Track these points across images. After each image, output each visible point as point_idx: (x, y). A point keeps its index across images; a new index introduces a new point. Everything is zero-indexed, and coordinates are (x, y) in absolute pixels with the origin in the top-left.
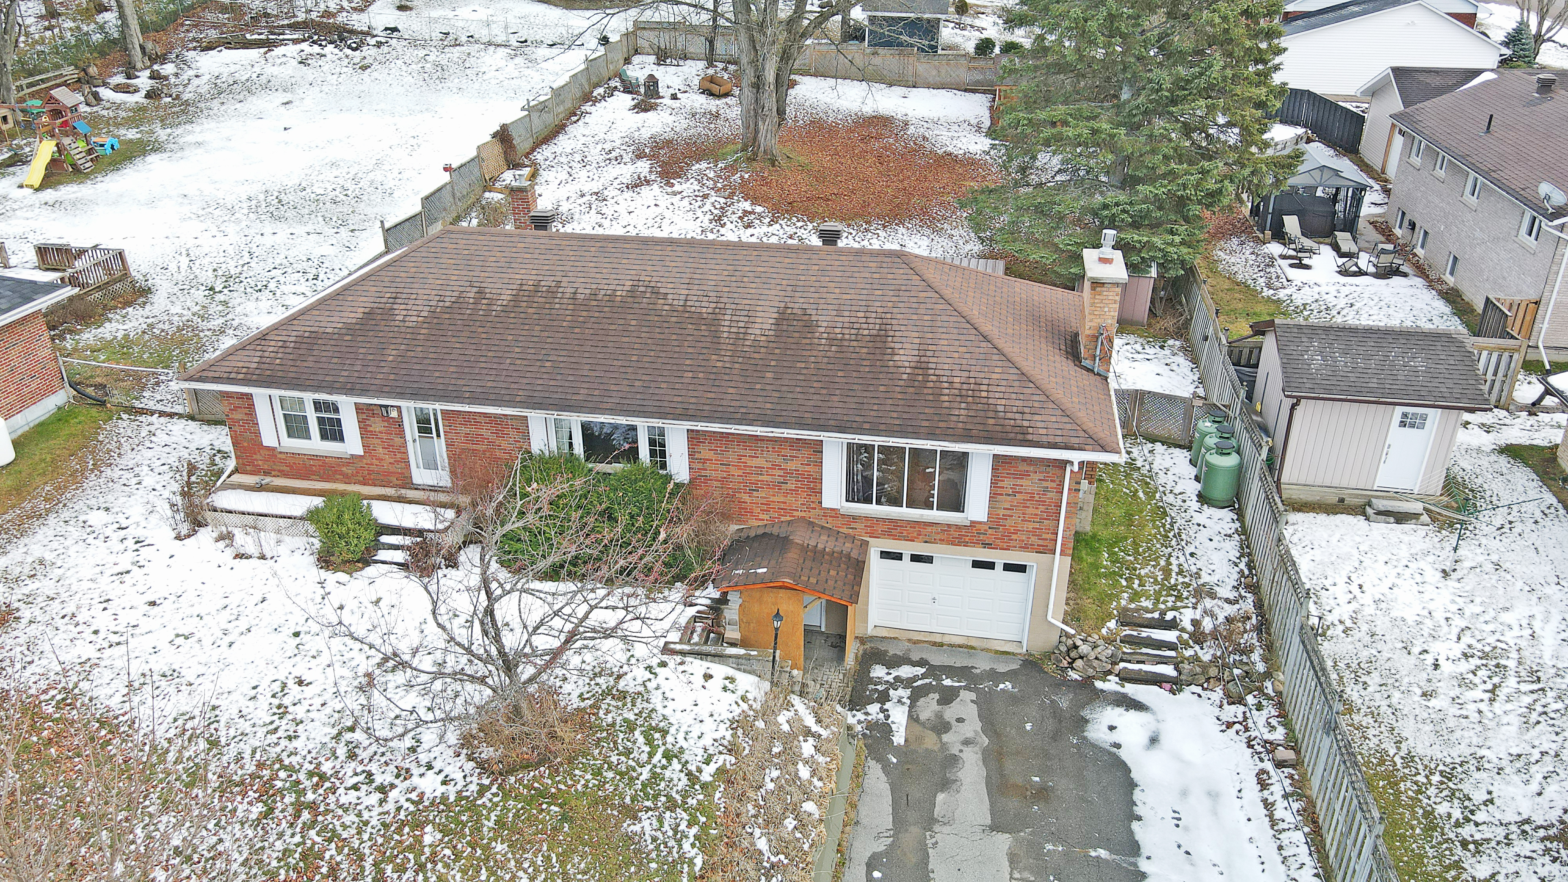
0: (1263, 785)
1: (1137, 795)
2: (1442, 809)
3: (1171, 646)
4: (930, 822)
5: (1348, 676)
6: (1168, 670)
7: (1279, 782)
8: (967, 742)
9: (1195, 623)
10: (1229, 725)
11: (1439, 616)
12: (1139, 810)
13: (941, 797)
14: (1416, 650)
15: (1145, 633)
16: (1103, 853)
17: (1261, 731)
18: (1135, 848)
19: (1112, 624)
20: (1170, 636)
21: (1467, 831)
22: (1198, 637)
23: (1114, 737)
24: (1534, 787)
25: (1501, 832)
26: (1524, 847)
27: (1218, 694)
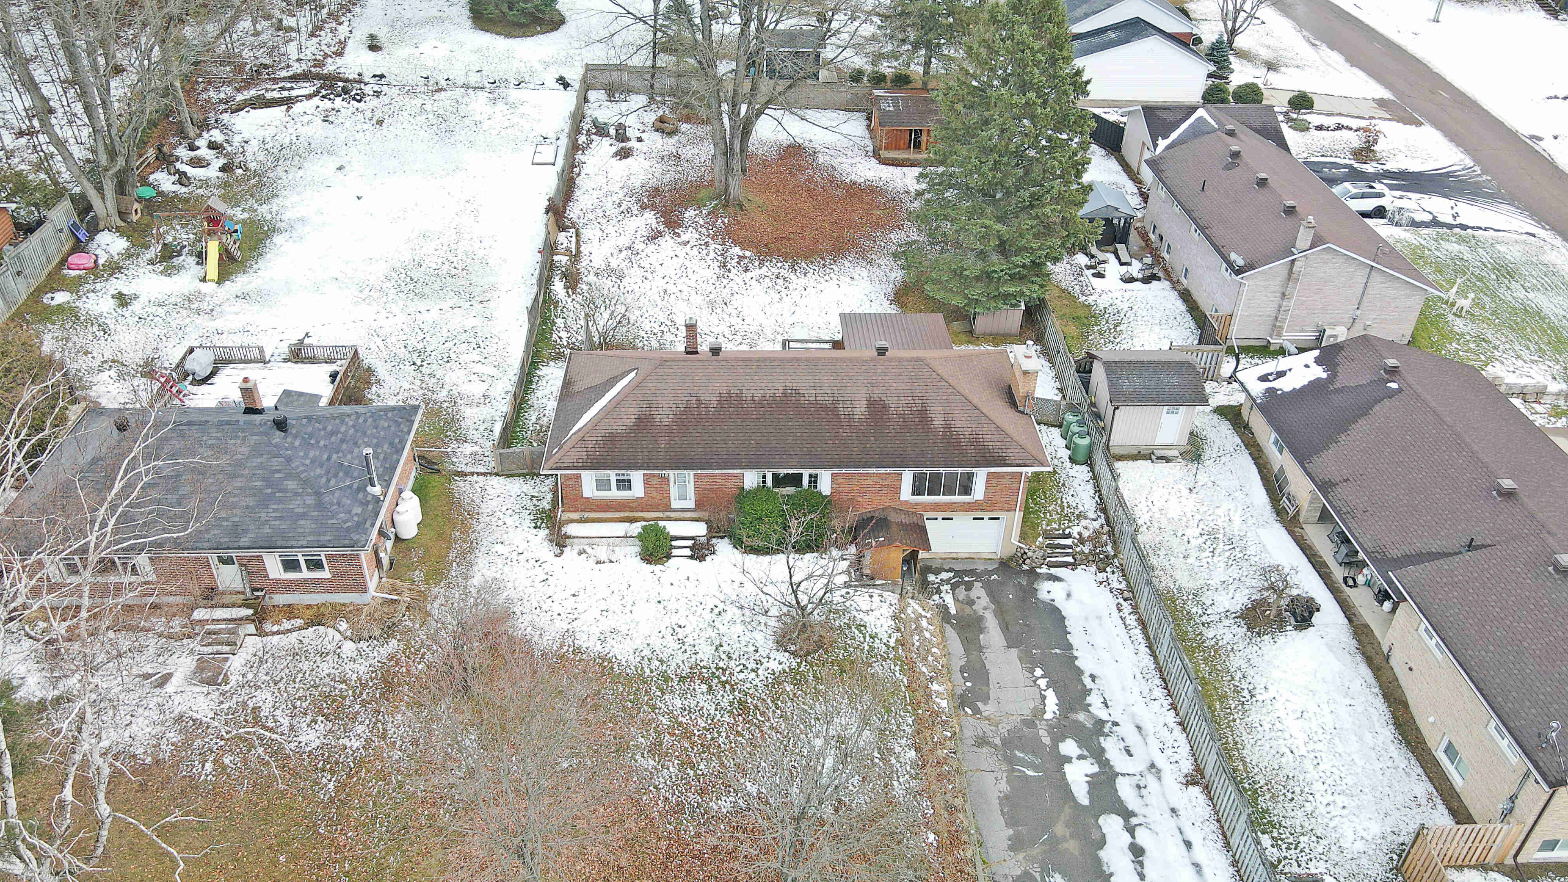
0: (1120, 610)
1: (1067, 623)
2: (1194, 610)
3: (1070, 547)
4: (980, 649)
5: (1150, 551)
6: (1070, 559)
7: (1127, 607)
8: (985, 609)
9: (1080, 534)
10: (1101, 583)
11: (1189, 515)
12: (1069, 629)
13: (981, 636)
14: (1179, 534)
15: (1057, 541)
16: (1058, 651)
17: (1115, 585)
18: (1070, 647)
19: (1040, 539)
20: (1068, 542)
21: (1205, 618)
22: (1082, 540)
23: (1051, 596)
24: (1231, 595)
25: (1218, 616)
26: (1227, 622)
27: (1094, 568)
